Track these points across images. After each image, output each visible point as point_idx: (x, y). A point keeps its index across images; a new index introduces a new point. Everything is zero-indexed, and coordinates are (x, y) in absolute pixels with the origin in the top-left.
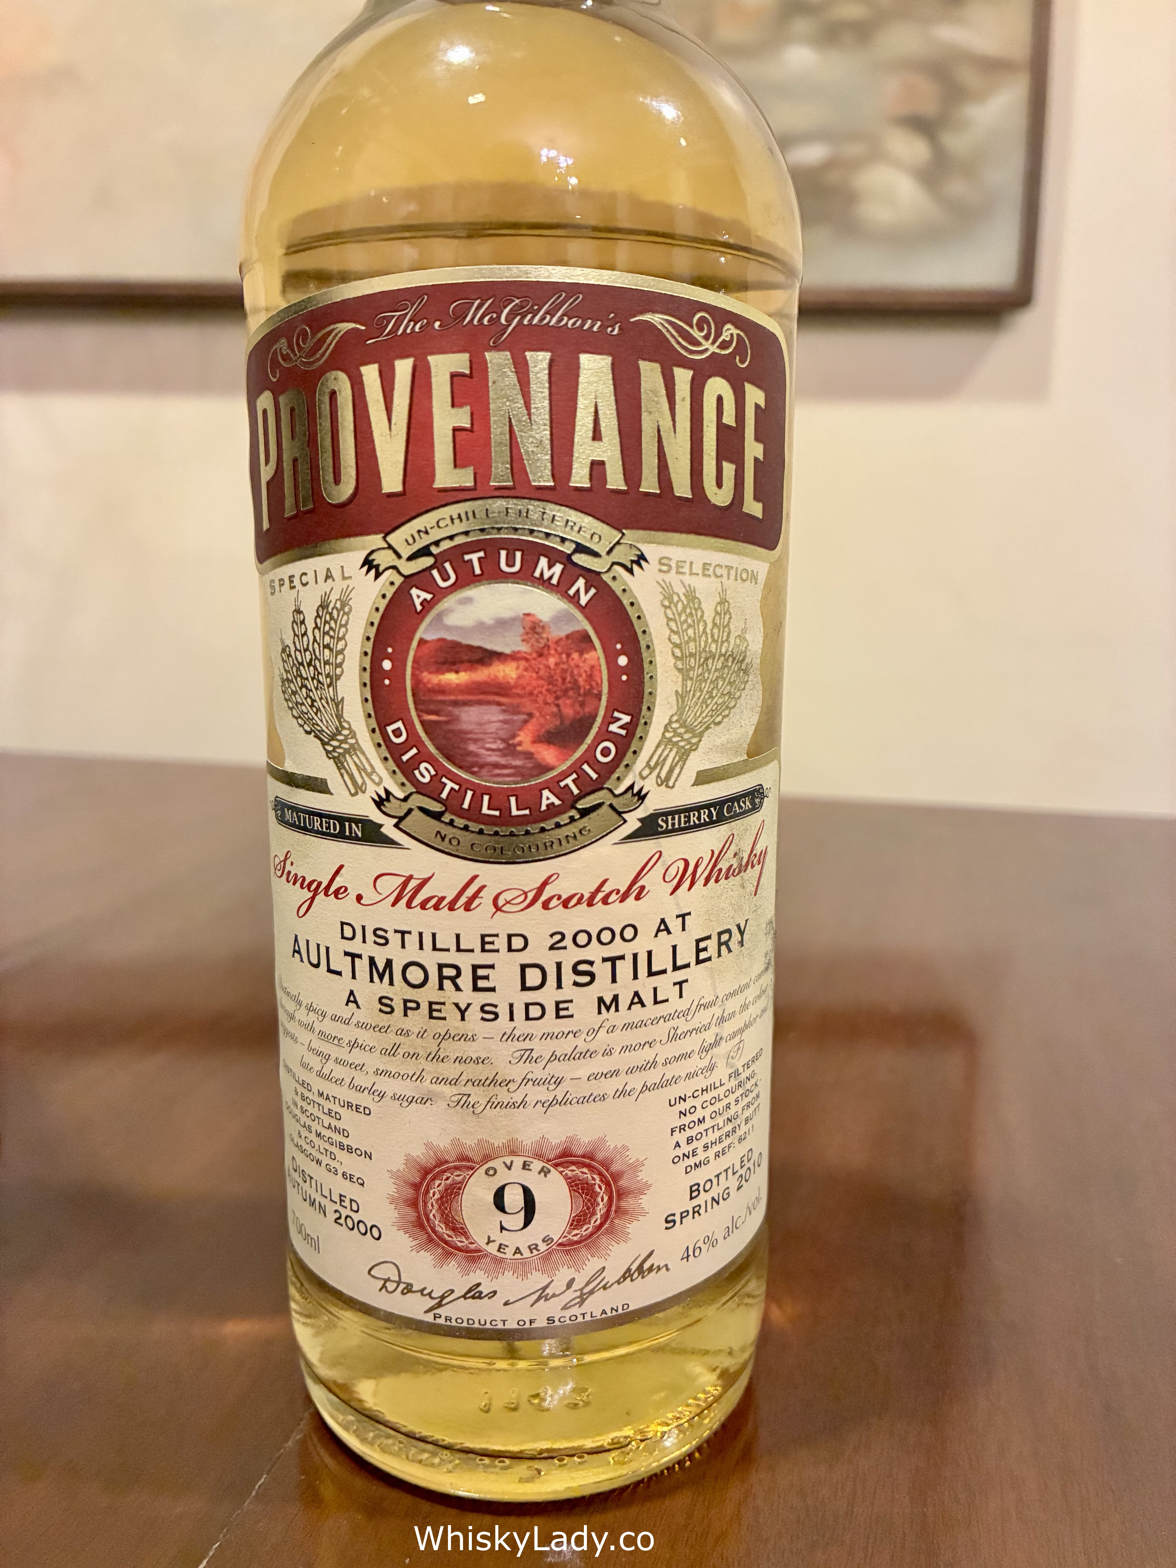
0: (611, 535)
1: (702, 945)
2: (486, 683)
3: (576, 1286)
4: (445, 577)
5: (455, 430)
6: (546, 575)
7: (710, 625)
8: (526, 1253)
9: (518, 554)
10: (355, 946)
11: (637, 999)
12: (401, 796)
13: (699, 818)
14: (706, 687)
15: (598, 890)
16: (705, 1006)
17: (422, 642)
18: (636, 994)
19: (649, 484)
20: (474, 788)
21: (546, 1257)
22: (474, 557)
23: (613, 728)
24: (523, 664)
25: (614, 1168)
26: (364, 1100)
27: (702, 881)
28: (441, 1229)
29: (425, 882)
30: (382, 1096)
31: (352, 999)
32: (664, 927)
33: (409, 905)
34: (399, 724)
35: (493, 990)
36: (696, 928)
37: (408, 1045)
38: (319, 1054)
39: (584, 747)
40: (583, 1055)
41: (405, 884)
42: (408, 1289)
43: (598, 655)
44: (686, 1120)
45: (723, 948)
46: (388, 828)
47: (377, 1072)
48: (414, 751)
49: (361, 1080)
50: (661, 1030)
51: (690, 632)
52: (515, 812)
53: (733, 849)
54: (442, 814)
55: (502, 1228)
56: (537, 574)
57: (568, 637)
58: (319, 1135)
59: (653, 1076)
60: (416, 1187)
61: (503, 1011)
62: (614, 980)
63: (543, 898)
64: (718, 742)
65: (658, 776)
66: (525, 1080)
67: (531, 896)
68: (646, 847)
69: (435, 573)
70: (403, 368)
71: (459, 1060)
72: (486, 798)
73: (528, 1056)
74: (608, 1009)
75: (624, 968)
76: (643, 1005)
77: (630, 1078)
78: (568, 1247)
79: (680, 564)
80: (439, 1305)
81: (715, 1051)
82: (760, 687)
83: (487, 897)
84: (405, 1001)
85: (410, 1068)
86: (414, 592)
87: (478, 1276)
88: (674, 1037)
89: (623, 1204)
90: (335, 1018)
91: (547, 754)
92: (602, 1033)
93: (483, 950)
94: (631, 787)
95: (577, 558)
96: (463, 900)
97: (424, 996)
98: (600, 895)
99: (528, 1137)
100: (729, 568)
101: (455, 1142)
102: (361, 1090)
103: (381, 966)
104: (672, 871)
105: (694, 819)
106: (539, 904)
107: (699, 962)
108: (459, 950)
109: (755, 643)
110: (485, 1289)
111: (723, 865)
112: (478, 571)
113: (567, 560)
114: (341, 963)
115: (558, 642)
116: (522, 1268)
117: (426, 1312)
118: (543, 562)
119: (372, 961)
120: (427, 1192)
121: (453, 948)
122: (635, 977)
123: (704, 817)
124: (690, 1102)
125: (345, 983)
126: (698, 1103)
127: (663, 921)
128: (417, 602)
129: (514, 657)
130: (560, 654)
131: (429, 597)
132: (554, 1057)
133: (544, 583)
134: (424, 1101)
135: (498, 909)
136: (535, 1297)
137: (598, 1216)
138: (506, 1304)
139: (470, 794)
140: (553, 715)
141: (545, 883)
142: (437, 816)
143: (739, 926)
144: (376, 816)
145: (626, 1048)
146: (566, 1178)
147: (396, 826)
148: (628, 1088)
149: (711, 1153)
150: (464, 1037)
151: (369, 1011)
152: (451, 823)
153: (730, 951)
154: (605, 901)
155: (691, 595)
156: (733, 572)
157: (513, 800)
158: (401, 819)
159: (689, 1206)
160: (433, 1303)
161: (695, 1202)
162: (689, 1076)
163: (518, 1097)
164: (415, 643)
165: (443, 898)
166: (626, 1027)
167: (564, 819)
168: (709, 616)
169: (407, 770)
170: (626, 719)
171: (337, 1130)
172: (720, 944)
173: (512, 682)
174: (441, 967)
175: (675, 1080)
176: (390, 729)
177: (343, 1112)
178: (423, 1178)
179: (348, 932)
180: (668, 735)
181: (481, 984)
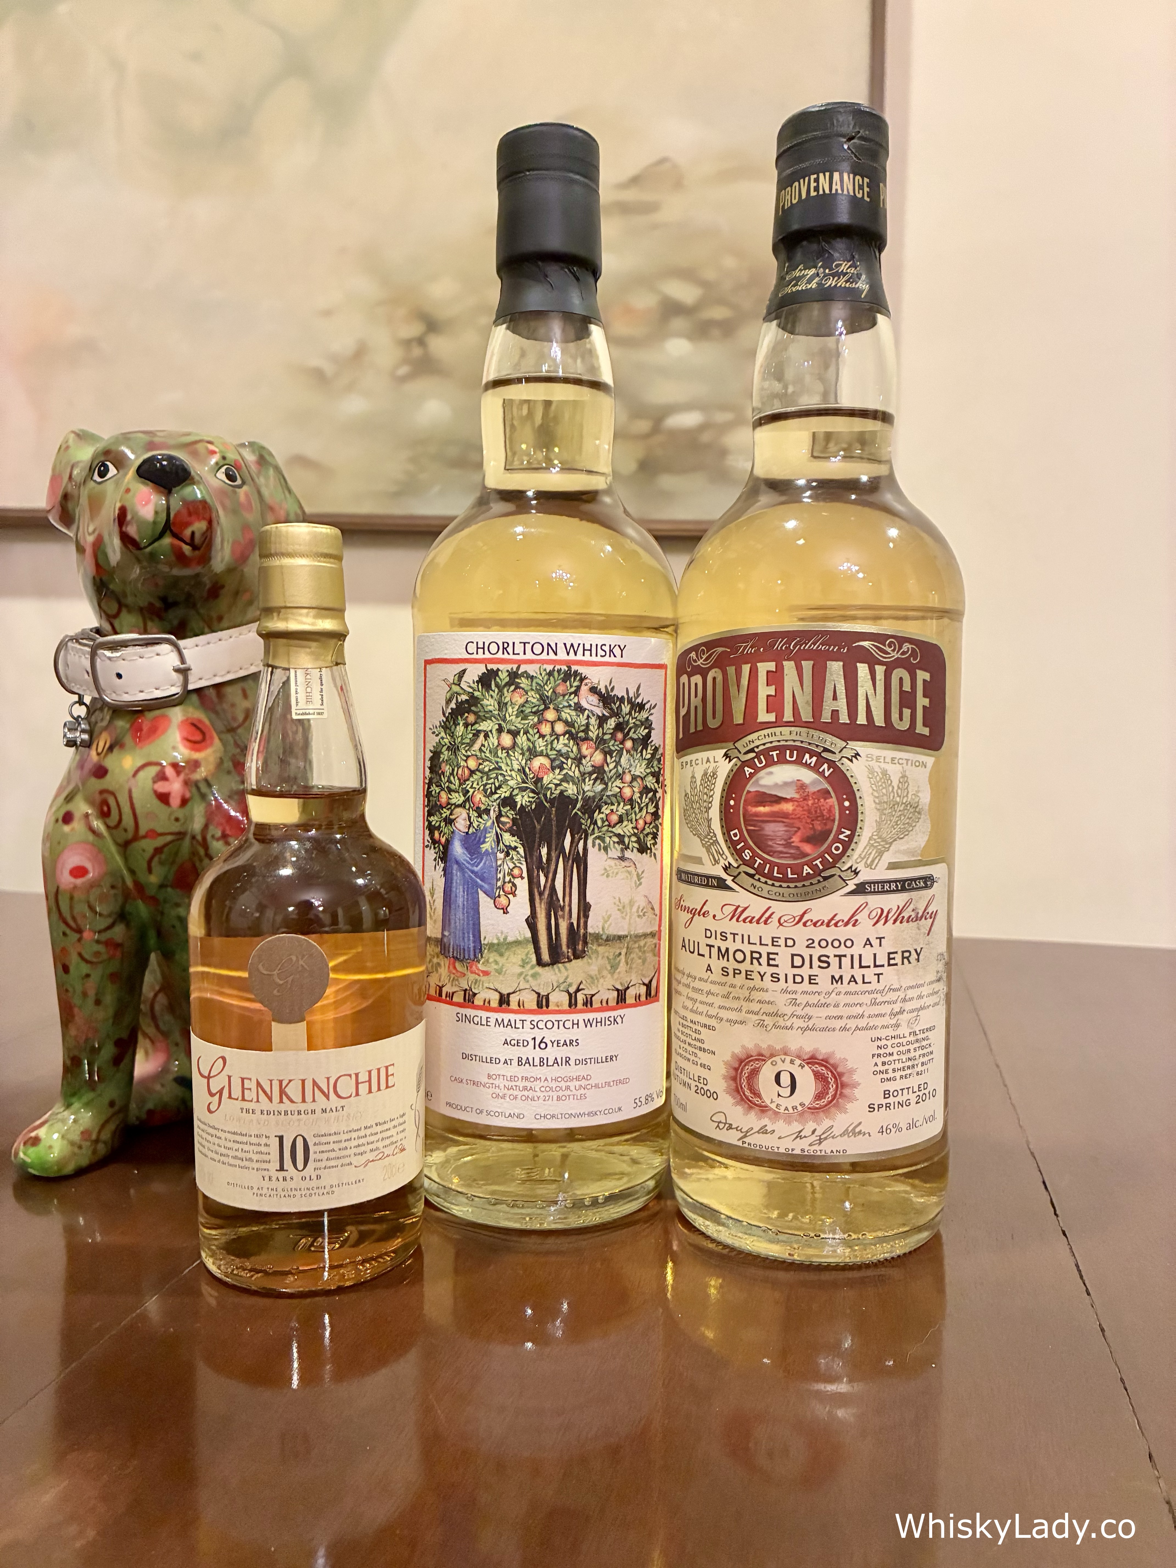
0: (841, 744)
1: (892, 956)
2: (778, 812)
3: (817, 1133)
4: (761, 762)
5: (768, 696)
6: (809, 762)
7: (896, 788)
8: (791, 1111)
9: (795, 752)
10: (711, 941)
11: (853, 979)
12: (736, 865)
13: (890, 887)
14: (894, 819)
15: (832, 919)
16: (894, 990)
17: (749, 792)
18: (853, 976)
19: (862, 719)
20: (770, 862)
21: (801, 1114)
22: (774, 753)
23: (841, 837)
24: (796, 803)
25: (840, 1069)
26: (712, 1022)
27: (892, 921)
28: (748, 1093)
29: (746, 909)
30: (722, 1020)
31: (709, 969)
32: (868, 942)
33: (737, 920)
34: (736, 831)
35: (777, 966)
36: (888, 946)
37: (735, 992)
38: (692, 999)
39: (826, 845)
40: (823, 1005)
41: (736, 910)
42: (730, 1127)
43: (833, 801)
44: (882, 1051)
45: (905, 960)
46: (729, 882)
47: (720, 1007)
48: (742, 844)
49: (713, 1011)
50: (866, 999)
51: (884, 791)
52: (790, 876)
53: (912, 907)
54: (754, 875)
55: (779, 1095)
56: (804, 761)
57: (818, 791)
58: (689, 1044)
59: (862, 1023)
60: (736, 1069)
61: (782, 978)
62: (840, 967)
63: (804, 920)
64: (902, 848)
65: (866, 863)
66: (793, 1015)
67: (797, 919)
68: (859, 899)
69: (756, 760)
70: (746, 668)
71: (759, 1002)
72: (776, 868)
73: (794, 1002)
74: (837, 982)
75: (846, 962)
76: (856, 983)
77: (848, 1021)
78: (814, 1110)
79: (878, 758)
80: (745, 1136)
81: (900, 1016)
82: (929, 821)
83: (775, 918)
84: (734, 970)
85: (735, 1004)
86: (746, 769)
87: (765, 1121)
88: (874, 1003)
89: (844, 1091)
90: (701, 979)
91: (807, 848)
92: (834, 994)
93: (773, 945)
94: (851, 867)
95: (824, 755)
96: (763, 919)
97: (743, 967)
98: (833, 922)
99: (793, 1047)
100: (907, 760)
101: (756, 1045)
102: (711, 1017)
103: (723, 951)
104: (874, 914)
105: (887, 887)
106: (801, 923)
107: (889, 965)
108: (761, 944)
109: (925, 798)
110: (769, 1128)
111: (906, 914)
112: (776, 760)
113: (818, 755)
114: (704, 950)
115: (814, 793)
116: (788, 1119)
117: (739, 1140)
118: (807, 756)
119: (719, 948)
120: (742, 1072)
121: (758, 943)
122: (852, 967)
123: (893, 887)
124: (884, 1042)
125: (706, 960)
126: (889, 1043)
127: (868, 940)
128: (747, 774)
129: (791, 800)
130: (814, 799)
131: (753, 771)
132: (807, 1004)
133: (807, 766)
134: (742, 1023)
135: (781, 924)
136: (795, 1136)
137: (830, 1095)
138: (779, 1138)
139: (768, 866)
140: (811, 829)
141: (805, 913)
142: (752, 876)
143: (916, 950)
144: (724, 875)
145: (845, 1005)
146: (813, 1071)
147: (733, 880)
148: (848, 1027)
149: (898, 1074)
150: (762, 990)
151: (717, 976)
152: (759, 880)
153: (910, 963)
154: (836, 925)
155: (885, 773)
156: (910, 762)
157: (789, 870)
158: (735, 877)
159: (884, 1102)
160: (743, 1134)
161: (887, 1101)
162: (883, 1027)
163: (789, 1024)
164: (745, 793)
165: (754, 918)
166: (846, 993)
167: (814, 881)
168: (895, 783)
169: (739, 853)
170: (848, 833)
171: (699, 1040)
172: (903, 958)
173: (790, 812)
174: (752, 952)
175: (875, 1027)
176: (732, 833)
177: (702, 1030)
178: (740, 1065)
179: (708, 934)
180: (872, 842)
181: (771, 962)
